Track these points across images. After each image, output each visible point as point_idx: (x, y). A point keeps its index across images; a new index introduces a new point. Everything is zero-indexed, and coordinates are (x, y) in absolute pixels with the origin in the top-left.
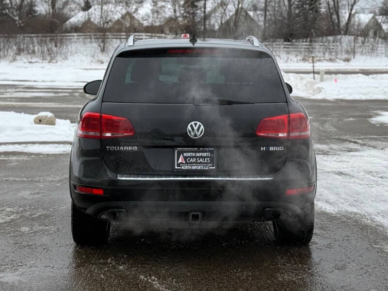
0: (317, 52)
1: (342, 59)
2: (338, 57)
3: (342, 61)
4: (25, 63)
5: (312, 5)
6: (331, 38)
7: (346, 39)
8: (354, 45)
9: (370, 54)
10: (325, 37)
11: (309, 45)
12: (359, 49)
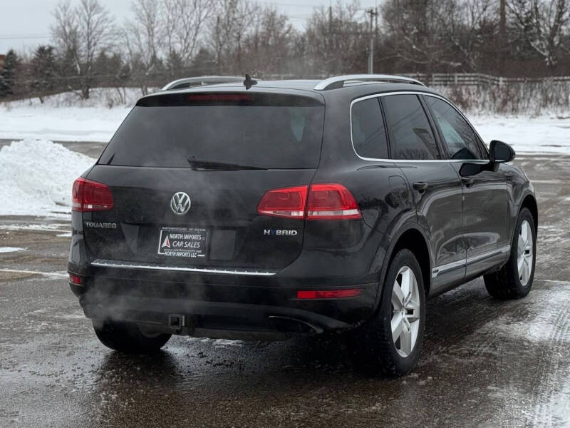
4: (552, 118)
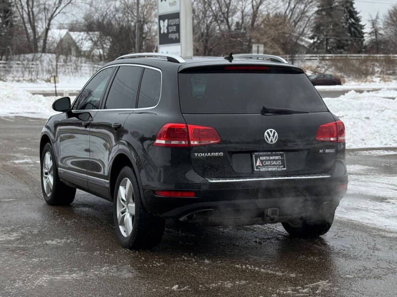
0: (15, 71)
1: (44, 80)
2: (38, 77)
3: (44, 82)
5: (7, 18)
6: (30, 56)
7: (47, 57)
8: (57, 65)
9: (74, 74)
10: (23, 55)
11: (5, 64)
12: (61, 68)
